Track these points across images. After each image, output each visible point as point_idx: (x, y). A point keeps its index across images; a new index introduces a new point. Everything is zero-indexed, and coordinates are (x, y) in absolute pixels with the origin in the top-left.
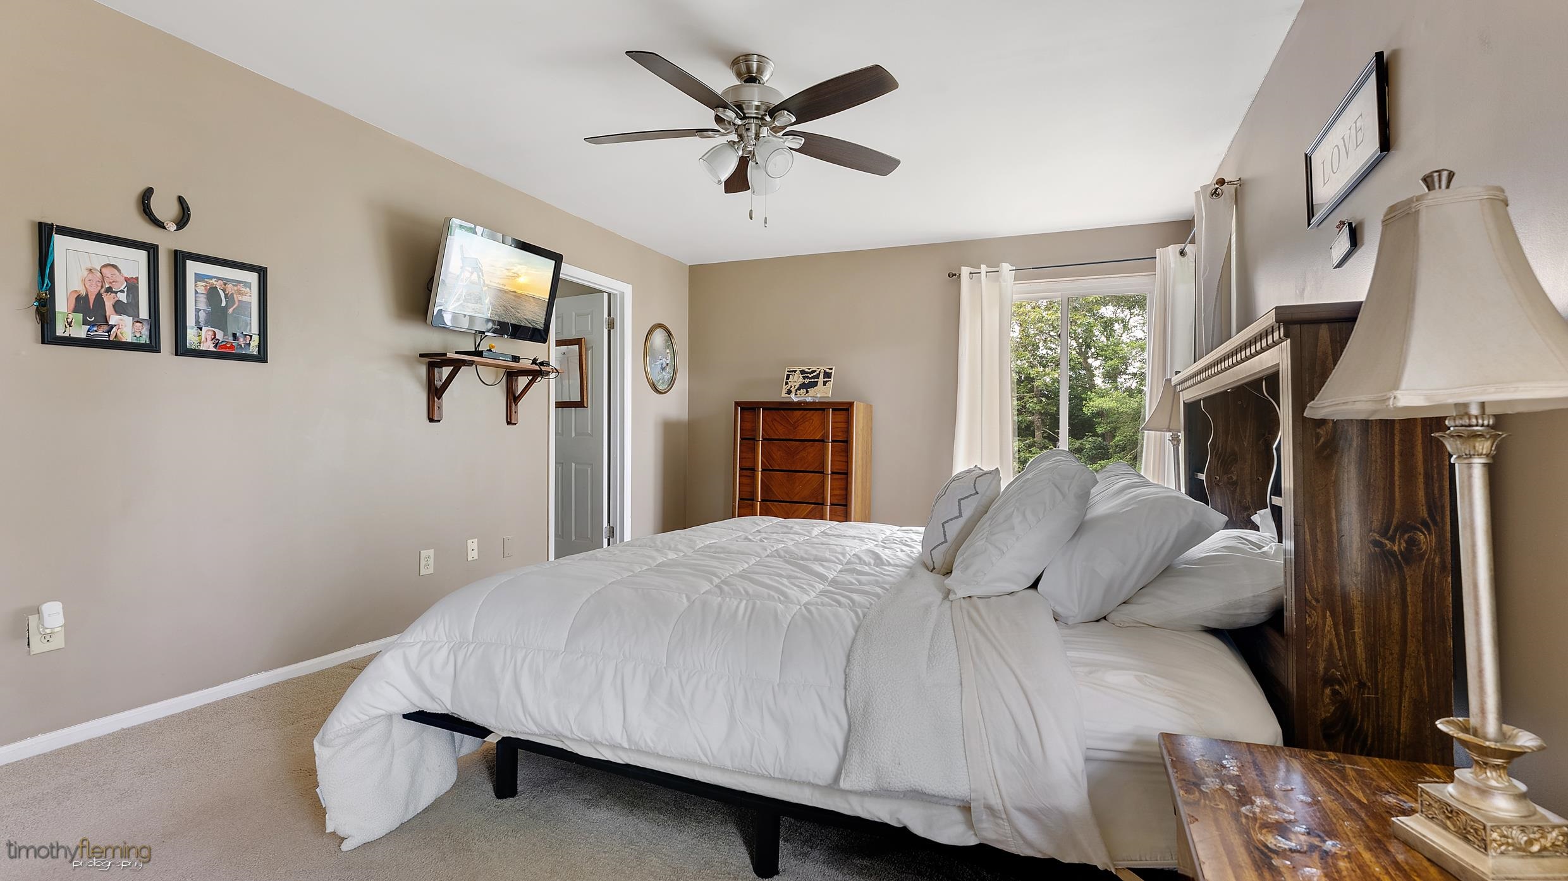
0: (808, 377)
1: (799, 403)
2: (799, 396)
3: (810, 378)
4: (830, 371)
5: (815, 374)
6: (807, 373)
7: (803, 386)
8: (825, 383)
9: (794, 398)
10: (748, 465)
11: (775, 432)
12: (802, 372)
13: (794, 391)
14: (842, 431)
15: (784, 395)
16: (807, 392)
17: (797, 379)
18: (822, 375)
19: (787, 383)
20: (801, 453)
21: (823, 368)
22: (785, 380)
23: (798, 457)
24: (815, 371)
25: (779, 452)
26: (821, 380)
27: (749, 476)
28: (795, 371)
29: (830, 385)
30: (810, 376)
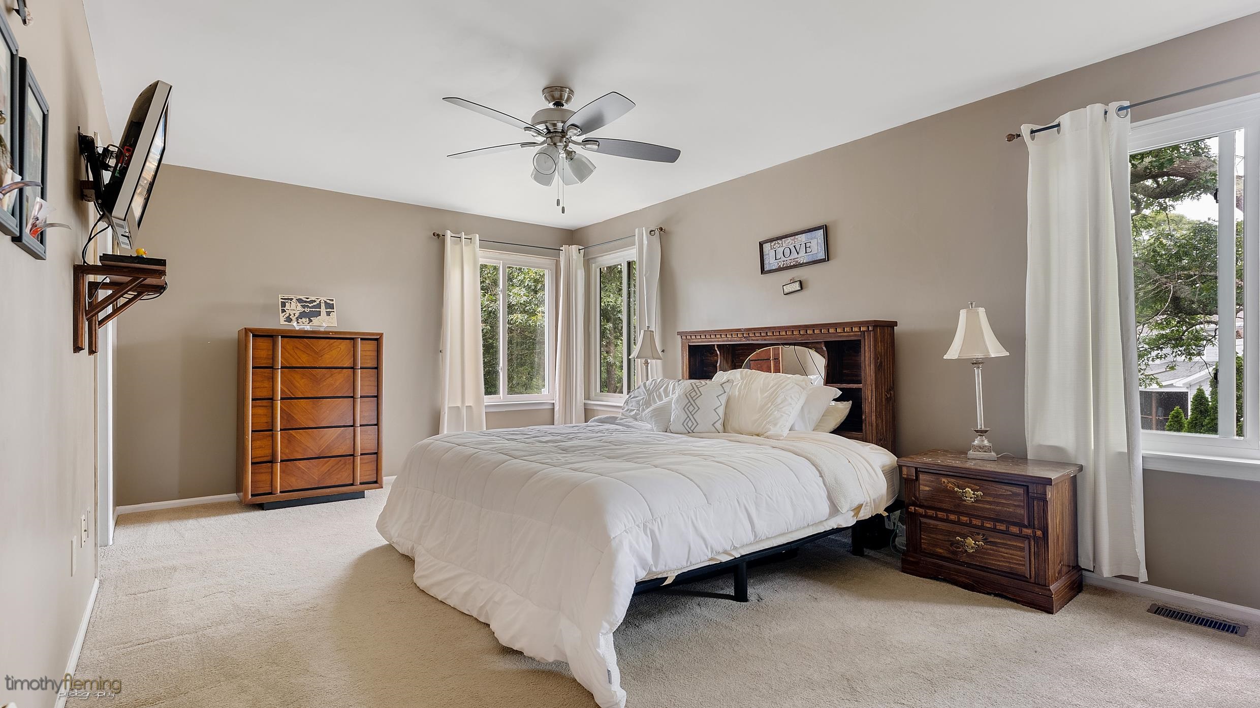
0: (308, 307)
1: (300, 331)
2: (301, 324)
3: (310, 308)
4: (331, 302)
5: (315, 304)
6: (306, 302)
7: (302, 315)
8: (328, 314)
9: (296, 326)
10: (265, 393)
11: (296, 360)
12: (300, 301)
13: (294, 319)
14: (371, 359)
15: (282, 322)
16: (311, 321)
17: (294, 308)
18: (323, 305)
19: (283, 311)
20: (328, 380)
21: (323, 299)
22: (280, 308)
23: (325, 384)
24: (315, 301)
25: (303, 380)
26: (323, 310)
27: (266, 406)
28: (291, 299)
29: (334, 315)
30: (310, 305)
